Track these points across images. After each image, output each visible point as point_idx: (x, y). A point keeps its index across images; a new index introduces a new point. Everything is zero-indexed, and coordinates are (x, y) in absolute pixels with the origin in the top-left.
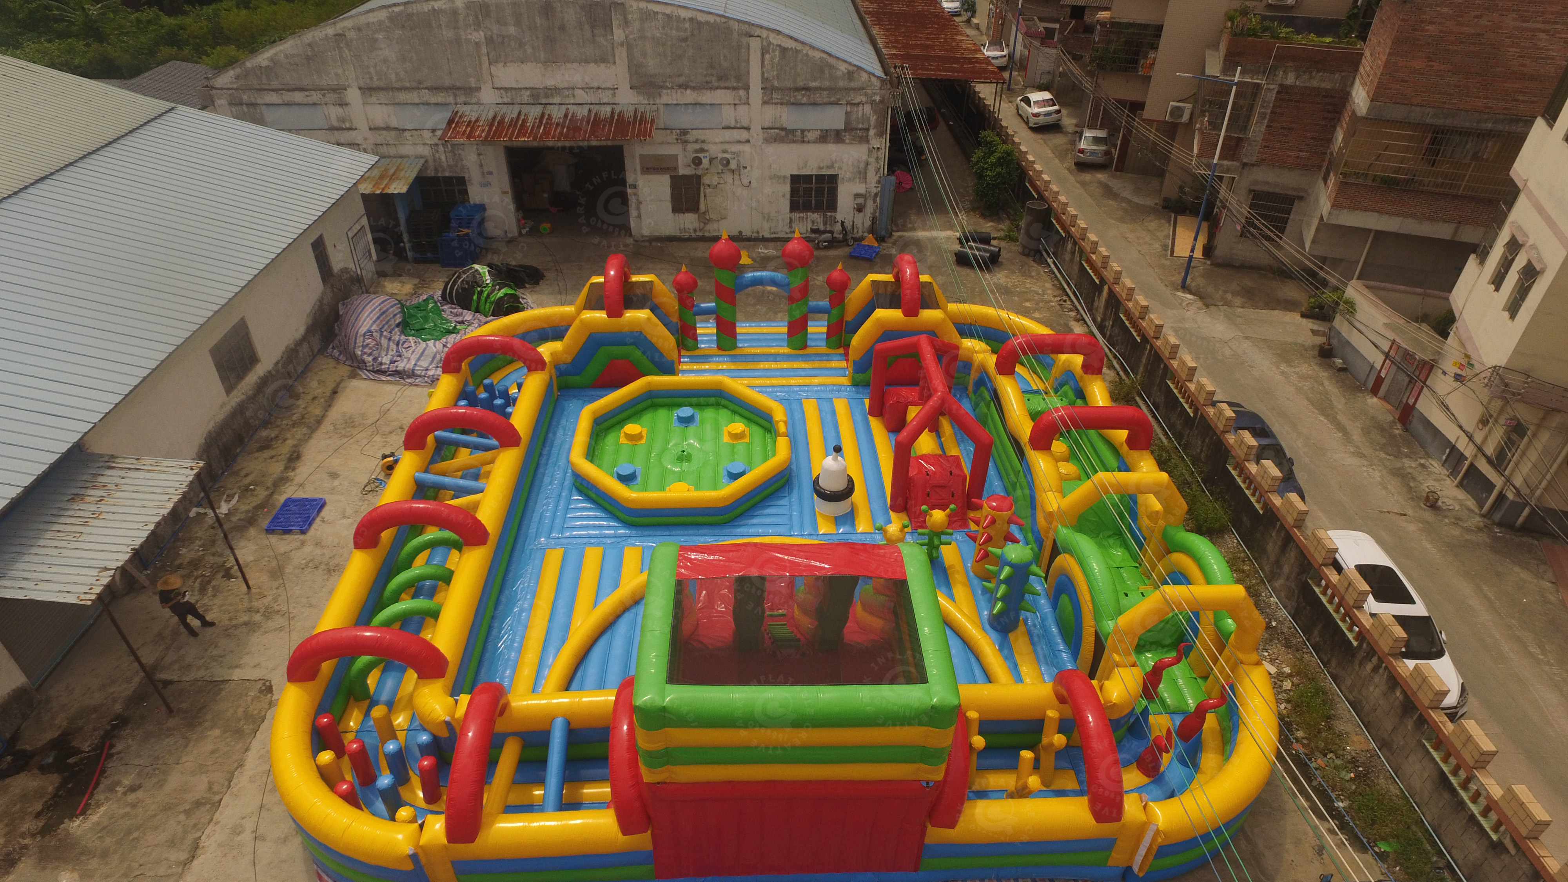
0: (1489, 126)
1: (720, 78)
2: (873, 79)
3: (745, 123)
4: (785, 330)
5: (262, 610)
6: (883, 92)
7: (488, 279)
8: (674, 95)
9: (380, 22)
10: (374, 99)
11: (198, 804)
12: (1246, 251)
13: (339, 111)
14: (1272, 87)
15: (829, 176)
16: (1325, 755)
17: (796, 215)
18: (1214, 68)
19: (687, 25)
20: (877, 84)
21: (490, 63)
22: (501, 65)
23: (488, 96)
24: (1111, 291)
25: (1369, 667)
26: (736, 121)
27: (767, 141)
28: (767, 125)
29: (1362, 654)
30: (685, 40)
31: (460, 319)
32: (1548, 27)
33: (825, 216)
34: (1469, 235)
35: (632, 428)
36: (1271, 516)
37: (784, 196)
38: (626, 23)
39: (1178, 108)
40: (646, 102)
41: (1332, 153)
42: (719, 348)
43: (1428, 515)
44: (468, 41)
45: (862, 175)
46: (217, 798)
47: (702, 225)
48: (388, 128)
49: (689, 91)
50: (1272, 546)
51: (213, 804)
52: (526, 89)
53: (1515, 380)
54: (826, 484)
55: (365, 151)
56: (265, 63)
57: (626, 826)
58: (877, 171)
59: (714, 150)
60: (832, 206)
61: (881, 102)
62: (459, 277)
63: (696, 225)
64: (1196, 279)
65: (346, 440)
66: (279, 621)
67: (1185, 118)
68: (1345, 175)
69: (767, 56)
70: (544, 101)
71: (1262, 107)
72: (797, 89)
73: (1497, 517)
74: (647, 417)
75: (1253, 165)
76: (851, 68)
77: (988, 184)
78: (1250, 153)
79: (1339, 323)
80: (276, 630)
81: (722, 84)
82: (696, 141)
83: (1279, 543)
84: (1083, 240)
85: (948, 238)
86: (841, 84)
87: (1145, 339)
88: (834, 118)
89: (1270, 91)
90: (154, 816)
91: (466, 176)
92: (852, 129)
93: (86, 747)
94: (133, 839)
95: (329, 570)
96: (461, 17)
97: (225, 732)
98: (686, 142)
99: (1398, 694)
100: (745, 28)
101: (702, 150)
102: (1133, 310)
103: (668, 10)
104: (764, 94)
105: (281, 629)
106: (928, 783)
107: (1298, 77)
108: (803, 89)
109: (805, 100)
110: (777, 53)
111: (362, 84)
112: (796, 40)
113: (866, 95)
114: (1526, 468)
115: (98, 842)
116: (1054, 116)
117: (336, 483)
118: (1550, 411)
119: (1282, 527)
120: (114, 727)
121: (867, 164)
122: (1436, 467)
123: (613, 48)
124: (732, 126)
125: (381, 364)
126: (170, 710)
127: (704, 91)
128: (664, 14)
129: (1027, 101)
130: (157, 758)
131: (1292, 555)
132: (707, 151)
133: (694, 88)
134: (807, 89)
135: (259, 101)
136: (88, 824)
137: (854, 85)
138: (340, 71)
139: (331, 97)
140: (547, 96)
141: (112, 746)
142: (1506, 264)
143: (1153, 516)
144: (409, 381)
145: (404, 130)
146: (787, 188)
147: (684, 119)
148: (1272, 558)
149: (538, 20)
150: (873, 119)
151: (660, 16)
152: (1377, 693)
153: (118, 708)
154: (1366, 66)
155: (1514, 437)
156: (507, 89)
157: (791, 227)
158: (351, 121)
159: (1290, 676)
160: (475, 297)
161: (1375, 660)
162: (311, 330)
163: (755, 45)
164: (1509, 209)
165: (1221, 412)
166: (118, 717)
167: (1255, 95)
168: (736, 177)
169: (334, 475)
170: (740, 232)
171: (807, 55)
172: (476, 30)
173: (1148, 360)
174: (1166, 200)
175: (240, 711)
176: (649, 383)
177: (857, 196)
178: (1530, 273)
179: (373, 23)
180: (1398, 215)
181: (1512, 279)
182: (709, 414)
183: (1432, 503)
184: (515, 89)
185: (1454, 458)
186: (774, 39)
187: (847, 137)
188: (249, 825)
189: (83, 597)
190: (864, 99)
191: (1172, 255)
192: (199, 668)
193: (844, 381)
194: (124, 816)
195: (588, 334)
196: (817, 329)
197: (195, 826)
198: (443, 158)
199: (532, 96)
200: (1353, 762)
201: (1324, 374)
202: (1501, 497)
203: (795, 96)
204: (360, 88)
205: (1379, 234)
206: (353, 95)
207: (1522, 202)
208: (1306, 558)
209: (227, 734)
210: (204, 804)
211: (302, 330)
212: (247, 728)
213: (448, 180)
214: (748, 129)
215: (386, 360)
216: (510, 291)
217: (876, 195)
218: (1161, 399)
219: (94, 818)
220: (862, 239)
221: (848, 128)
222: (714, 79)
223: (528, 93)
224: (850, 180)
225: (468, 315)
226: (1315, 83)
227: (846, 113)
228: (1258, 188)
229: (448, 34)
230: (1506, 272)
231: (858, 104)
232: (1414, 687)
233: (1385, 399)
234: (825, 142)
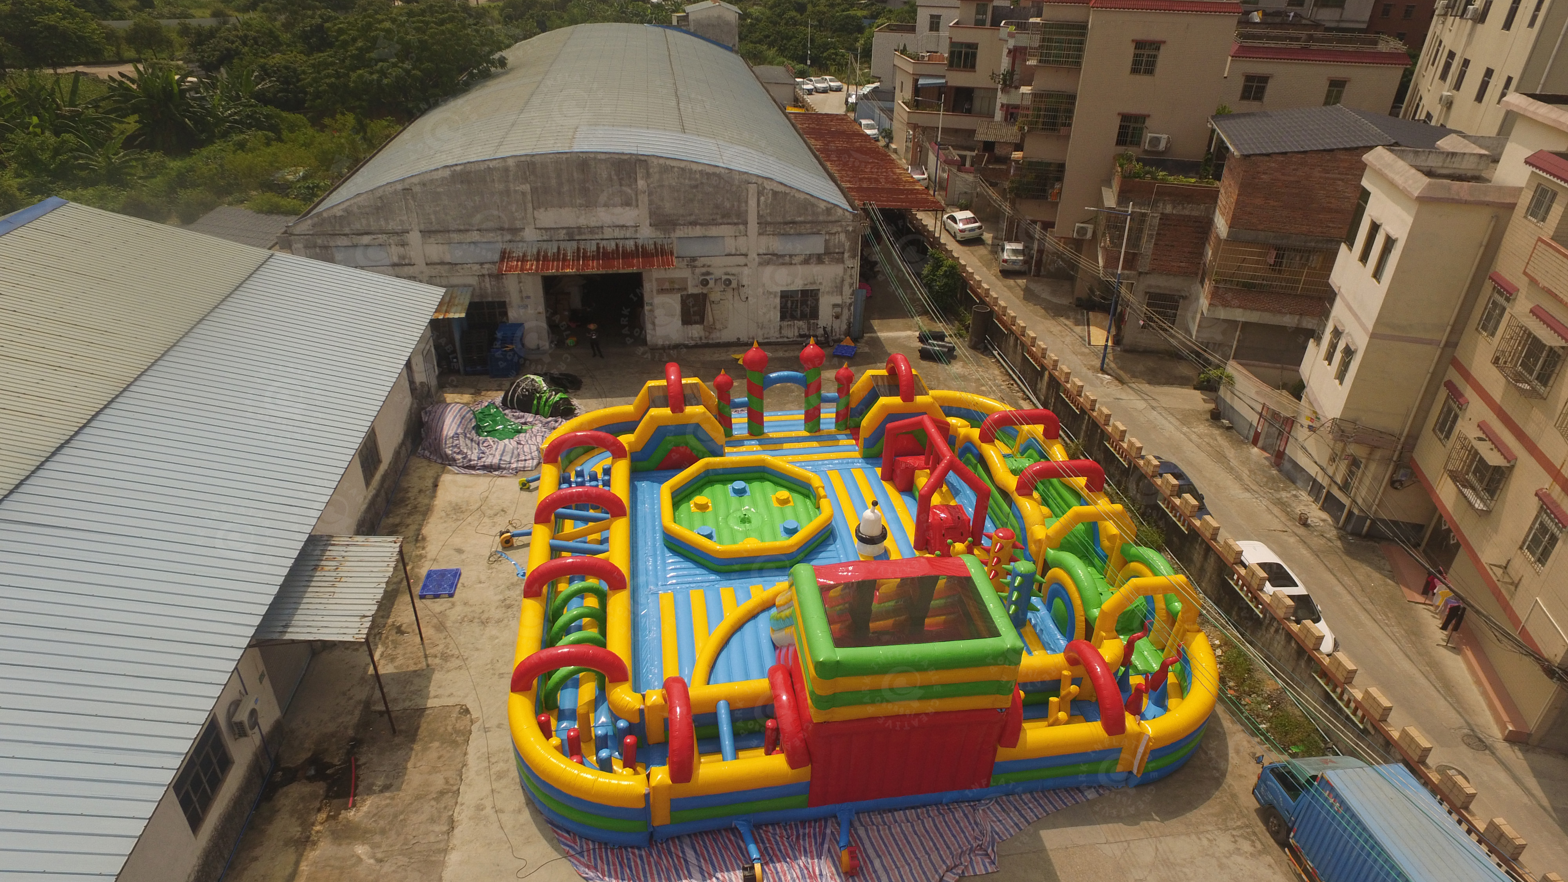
0: (1313, 244)
1: (723, 217)
2: (847, 214)
3: (744, 251)
4: (803, 417)
5: (439, 655)
6: (855, 224)
7: (544, 386)
8: (686, 230)
9: (443, 179)
10: (432, 240)
11: (442, 793)
12: (1146, 340)
13: (401, 250)
14: (1156, 215)
15: (812, 290)
16: (1250, 696)
17: (785, 323)
18: (1110, 199)
19: (698, 176)
20: (850, 217)
21: (534, 209)
22: (542, 210)
23: (530, 234)
24: (1051, 375)
25: (1272, 630)
26: (736, 250)
27: (760, 264)
28: (761, 252)
29: (1267, 621)
30: (696, 187)
31: (523, 420)
32: (1343, 177)
33: (809, 323)
34: (1308, 323)
35: (699, 499)
36: (1194, 534)
37: (775, 308)
38: (648, 175)
39: (1082, 228)
40: (663, 236)
41: (1205, 264)
42: (751, 433)
43: (1301, 531)
44: (516, 191)
45: (839, 289)
46: (455, 788)
47: (707, 334)
48: (442, 263)
49: (698, 227)
50: (1197, 557)
51: (454, 792)
52: (563, 228)
53: (1348, 427)
54: (866, 532)
55: (421, 281)
56: (339, 214)
57: (793, 763)
58: (851, 285)
59: (718, 273)
60: (814, 314)
61: (854, 231)
62: (518, 386)
63: (702, 334)
64: (1111, 364)
65: (459, 523)
66: (455, 663)
67: (1089, 235)
68: (1216, 281)
69: (762, 199)
70: (577, 238)
71: (1150, 229)
72: (786, 223)
73: (1349, 528)
74: (708, 491)
75: (1147, 273)
76: (829, 206)
77: (938, 292)
78: (1144, 264)
79: (1223, 392)
80: (456, 669)
81: (725, 221)
82: (704, 266)
83: (1202, 553)
84: (1024, 336)
85: (909, 337)
86: (821, 218)
87: (1083, 411)
88: (816, 245)
89: (1153, 217)
90: (411, 804)
91: (507, 300)
92: (831, 253)
93: (336, 761)
94: (401, 821)
95: (483, 623)
96: (511, 174)
97: (443, 743)
98: (695, 267)
99: (1293, 645)
100: (745, 177)
101: (708, 273)
102: (1071, 390)
103: (682, 165)
104: (760, 228)
105: (460, 668)
106: (1001, 709)
107: (1174, 207)
108: (790, 223)
109: (792, 231)
110: (770, 195)
111: (422, 227)
112: (786, 185)
113: (841, 226)
114: (1363, 492)
115: (374, 824)
116: (977, 231)
117: (463, 556)
118: (1373, 448)
119: (1203, 540)
120: (353, 747)
121: (843, 281)
122: (1304, 496)
123: (636, 195)
124: (733, 252)
125: (470, 460)
126: (394, 731)
127: (711, 227)
128: (679, 168)
129: (954, 219)
130: (397, 765)
131: (1212, 560)
132: (712, 274)
133: (702, 225)
134: (794, 223)
135: (332, 244)
136: (361, 814)
137: (830, 218)
138: (405, 218)
139: (396, 238)
140: (580, 233)
141: (357, 760)
142: (1333, 347)
143: (1112, 538)
144: (497, 473)
145: (456, 264)
146: (778, 300)
147: (694, 249)
148: (1198, 565)
149: (575, 175)
150: (847, 245)
151: (676, 169)
152: (1280, 648)
153: (351, 732)
154: (1222, 200)
155: (1354, 469)
156: (546, 229)
157: (781, 333)
158: (410, 259)
159: (1220, 646)
160: (535, 402)
161: (1275, 624)
162: (407, 434)
163: (752, 189)
164: (1332, 305)
165: (1149, 462)
166: (353, 739)
167: (1143, 221)
168: (736, 293)
169: (460, 551)
170: (738, 339)
171: (794, 196)
172: (522, 183)
173: (1087, 427)
174: (1078, 299)
175: (450, 728)
176: (708, 464)
177: (835, 306)
178: (1349, 353)
179: (437, 180)
180: (1257, 310)
181: (1338, 356)
182: (756, 486)
183: (1304, 522)
184: (554, 229)
185: (1315, 488)
186: (768, 185)
187: (826, 260)
188: (488, 803)
189: (356, 636)
190: (840, 229)
191: (1089, 344)
192: (404, 701)
193: (857, 454)
194: (387, 805)
195: (655, 427)
196: (828, 415)
197: (445, 808)
198: (488, 285)
199: (567, 234)
200: (1269, 698)
201: (1216, 432)
202: (1350, 513)
203: (784, 229)
204: (421, 232)
205: (1245, 325)
206: (415, 237)
207: (1338, 302)
208: (1222, 560)
209: (445, 745)
210: (447, 793)
211: (402, 436)
212: (460, 739)
213: (491, 304)
214: (746, 255)
215: (474, 457)
216: (564, 396)
217: (850, 305)
218: (1101, 456)
219: (365, 809)
220: (840, 340)
221: (827, 253)
222: (718, 217)
223: (564, 231)
224: (828, 293)
225: (529, 417)
226: (1186, 212)
227: (826, 240)
228: (1152, 290)
229: (499, 186)
230: (1334, 351)
231: (835, 234)
232: (1303, 637)
233: (1263, 449)
234: (808, 264)
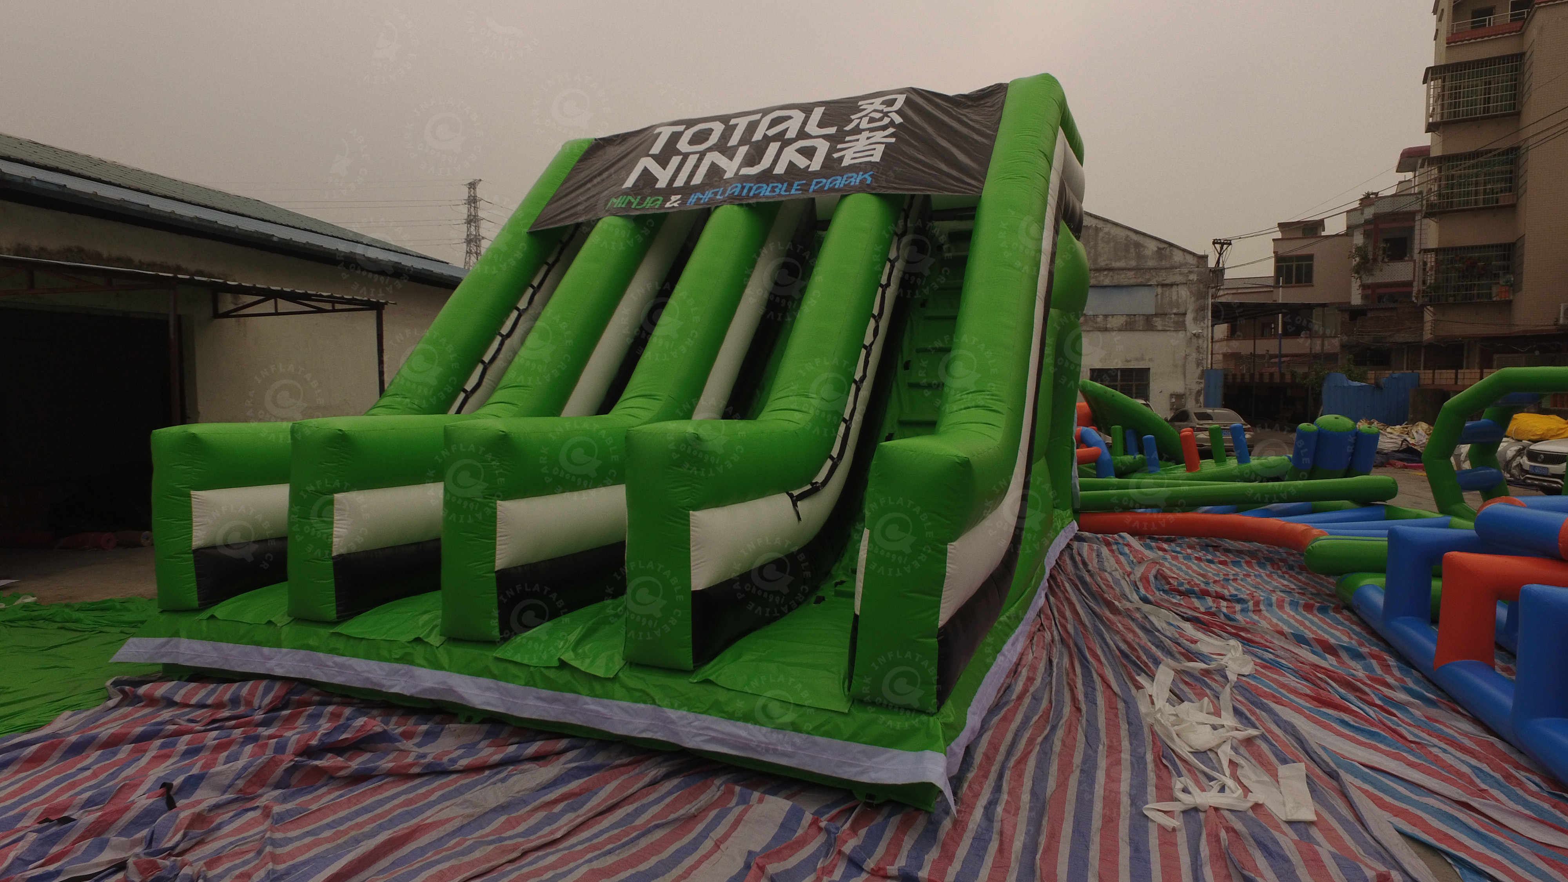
2: (1189, 257)
6: (1201, 270)
15: (1138, 370)
20: (1194, 262)
45: (1180, 369)
58: (1199, 362)
61: (1200, 281)
72: (1098, 270)
76: (1162, 246)
88: (1143, 302)
92: (1164, 315)
108: (1105, 270)
109: (1107, 282)
113: (1180, 275)
121: (1186, 357)
134: (1110, 269)
137: (1166, 263)
150: (1191, 301)
171: (1109, 233)
177: (1175, 395)
187: (1158, 322)
190: (1178, 278)
203: (1096, 278)
217: (1199, 393)
221: (1160, 313)
224: (1163, 375)
227: (1157, 296)
231: (1171, 285)
234: (1132, 330)
